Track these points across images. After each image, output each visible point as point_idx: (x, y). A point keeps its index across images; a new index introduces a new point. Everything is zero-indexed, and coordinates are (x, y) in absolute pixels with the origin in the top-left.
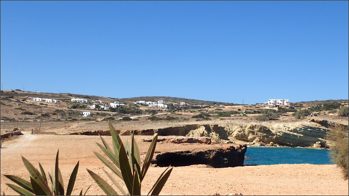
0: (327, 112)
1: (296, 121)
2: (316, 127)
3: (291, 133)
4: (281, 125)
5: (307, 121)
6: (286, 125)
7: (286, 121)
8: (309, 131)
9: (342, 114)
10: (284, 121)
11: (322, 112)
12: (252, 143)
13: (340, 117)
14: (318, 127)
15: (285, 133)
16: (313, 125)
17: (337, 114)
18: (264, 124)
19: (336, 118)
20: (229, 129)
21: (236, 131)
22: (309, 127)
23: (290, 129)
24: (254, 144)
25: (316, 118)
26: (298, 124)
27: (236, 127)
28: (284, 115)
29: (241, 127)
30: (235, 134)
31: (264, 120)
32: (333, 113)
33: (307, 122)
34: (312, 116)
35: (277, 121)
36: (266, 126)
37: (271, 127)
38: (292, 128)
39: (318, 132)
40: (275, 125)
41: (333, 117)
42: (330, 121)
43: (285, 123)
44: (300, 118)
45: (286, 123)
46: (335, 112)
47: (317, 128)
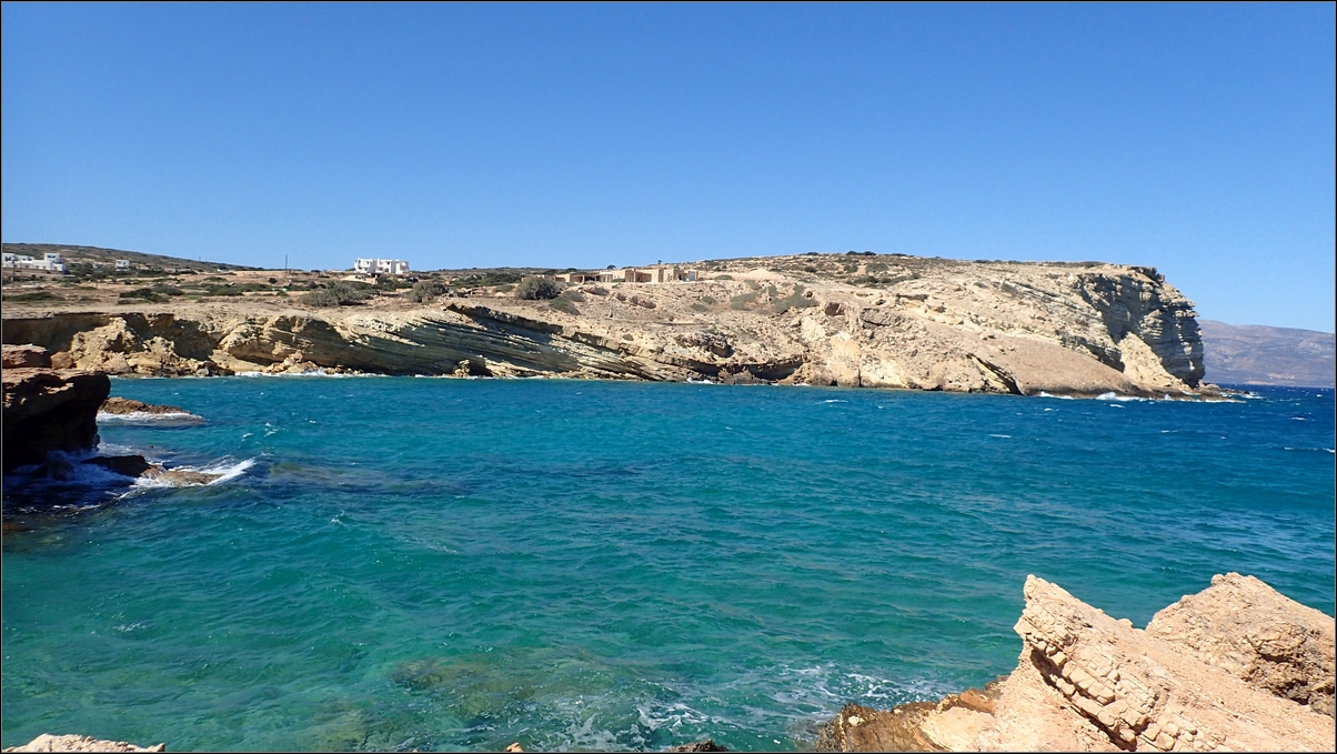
0: (490, 290)
1: (411, 308)
2: (460, 322)
3: (395, 338)
4: (369, 318)
5: (438, 308)
6: (383, 319)
7: (385, 309)
8: (441, 333)
9: (524, 294)
10: (377, 308)
11: (480, 291)
12: (281, 367)
13: (520, 301)
14: (464, 323)
15: (377, 340)
16: (453, 317)
17: (511, 294)
18: (322, 315)
19: (511, 302)
20: (213, 328)
21: (233, 331)
22: (441, 324)
23: (393, 329)
24: (286, 368)
25: (460, 302)
26: (415, 316)
27: (234, 322)
28: (385, 296)
29: (251, 322)
30: (229, 341)
31: (326, 305)
32: (505, 291)
33: (437, 311)
34: (451, 296)
35: (360, 307)
36: (327, 320)
37: (339, 324)
38: (397, 325)
39: (464, 337)
40: (352, 317)
41: (504, 300)
42: (495, 308)
43: (380, 313)
44: (420, 301)
45: (383, 313)
46: (511, 288)
47: (462, 326)
